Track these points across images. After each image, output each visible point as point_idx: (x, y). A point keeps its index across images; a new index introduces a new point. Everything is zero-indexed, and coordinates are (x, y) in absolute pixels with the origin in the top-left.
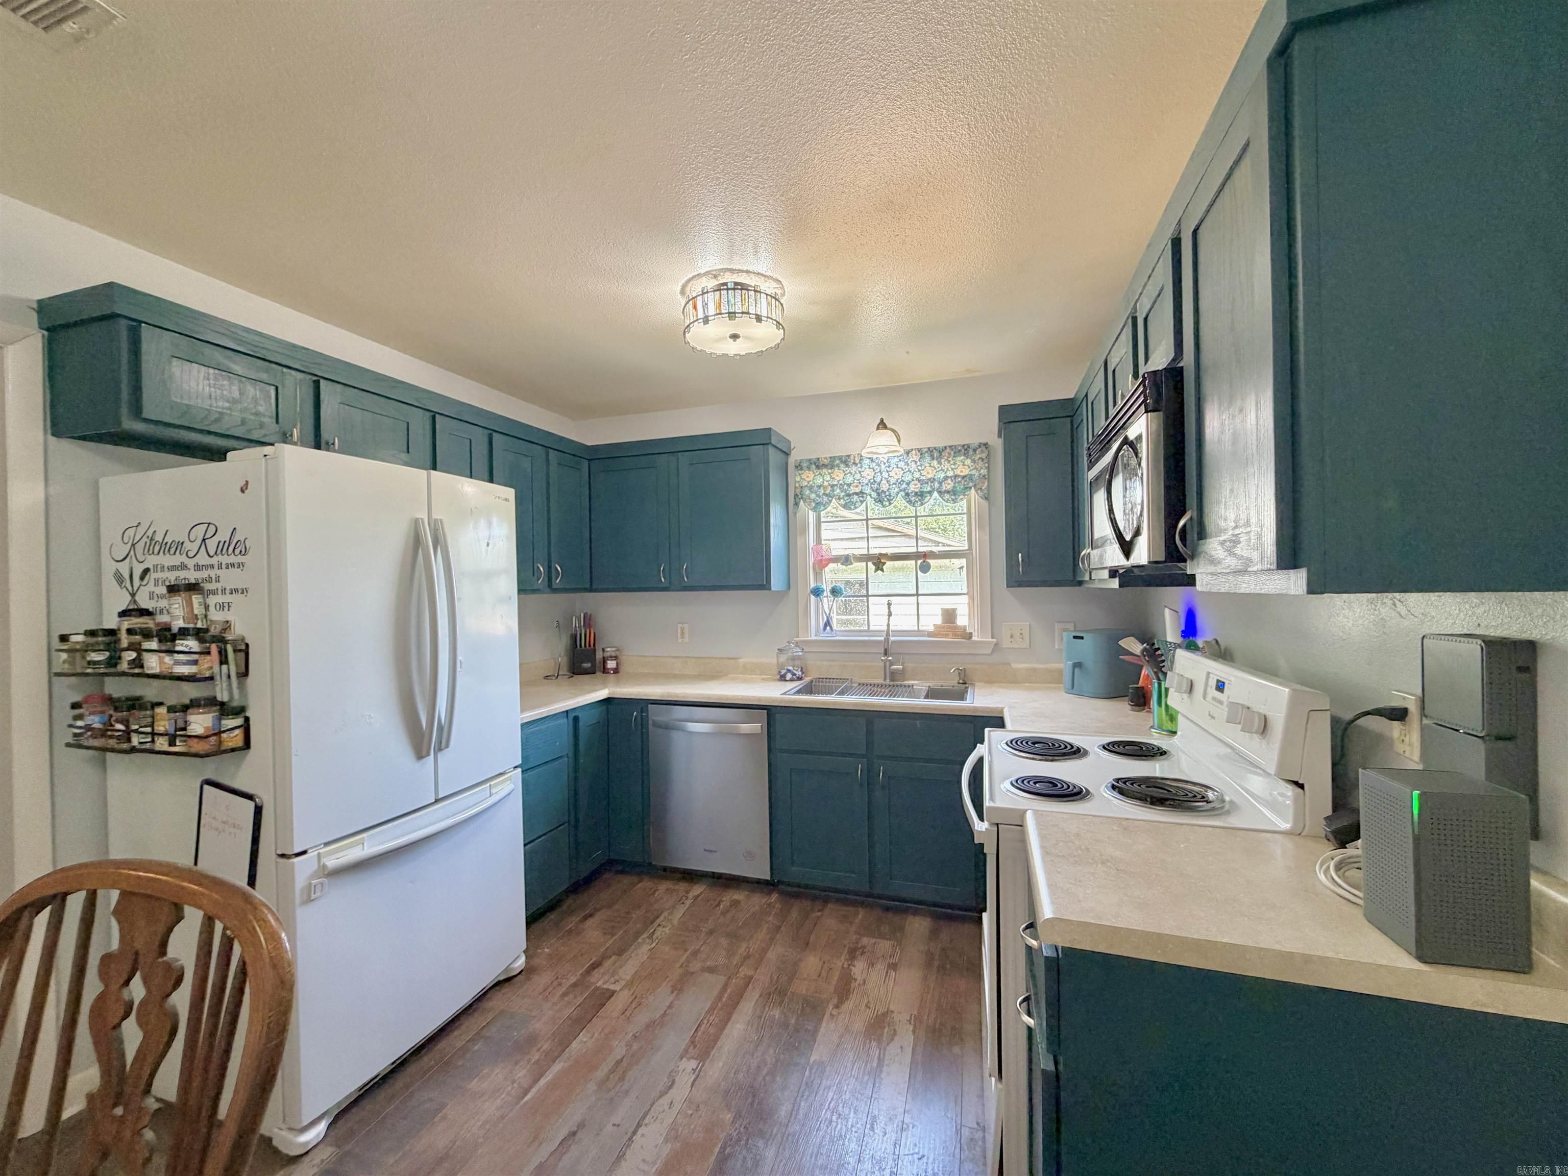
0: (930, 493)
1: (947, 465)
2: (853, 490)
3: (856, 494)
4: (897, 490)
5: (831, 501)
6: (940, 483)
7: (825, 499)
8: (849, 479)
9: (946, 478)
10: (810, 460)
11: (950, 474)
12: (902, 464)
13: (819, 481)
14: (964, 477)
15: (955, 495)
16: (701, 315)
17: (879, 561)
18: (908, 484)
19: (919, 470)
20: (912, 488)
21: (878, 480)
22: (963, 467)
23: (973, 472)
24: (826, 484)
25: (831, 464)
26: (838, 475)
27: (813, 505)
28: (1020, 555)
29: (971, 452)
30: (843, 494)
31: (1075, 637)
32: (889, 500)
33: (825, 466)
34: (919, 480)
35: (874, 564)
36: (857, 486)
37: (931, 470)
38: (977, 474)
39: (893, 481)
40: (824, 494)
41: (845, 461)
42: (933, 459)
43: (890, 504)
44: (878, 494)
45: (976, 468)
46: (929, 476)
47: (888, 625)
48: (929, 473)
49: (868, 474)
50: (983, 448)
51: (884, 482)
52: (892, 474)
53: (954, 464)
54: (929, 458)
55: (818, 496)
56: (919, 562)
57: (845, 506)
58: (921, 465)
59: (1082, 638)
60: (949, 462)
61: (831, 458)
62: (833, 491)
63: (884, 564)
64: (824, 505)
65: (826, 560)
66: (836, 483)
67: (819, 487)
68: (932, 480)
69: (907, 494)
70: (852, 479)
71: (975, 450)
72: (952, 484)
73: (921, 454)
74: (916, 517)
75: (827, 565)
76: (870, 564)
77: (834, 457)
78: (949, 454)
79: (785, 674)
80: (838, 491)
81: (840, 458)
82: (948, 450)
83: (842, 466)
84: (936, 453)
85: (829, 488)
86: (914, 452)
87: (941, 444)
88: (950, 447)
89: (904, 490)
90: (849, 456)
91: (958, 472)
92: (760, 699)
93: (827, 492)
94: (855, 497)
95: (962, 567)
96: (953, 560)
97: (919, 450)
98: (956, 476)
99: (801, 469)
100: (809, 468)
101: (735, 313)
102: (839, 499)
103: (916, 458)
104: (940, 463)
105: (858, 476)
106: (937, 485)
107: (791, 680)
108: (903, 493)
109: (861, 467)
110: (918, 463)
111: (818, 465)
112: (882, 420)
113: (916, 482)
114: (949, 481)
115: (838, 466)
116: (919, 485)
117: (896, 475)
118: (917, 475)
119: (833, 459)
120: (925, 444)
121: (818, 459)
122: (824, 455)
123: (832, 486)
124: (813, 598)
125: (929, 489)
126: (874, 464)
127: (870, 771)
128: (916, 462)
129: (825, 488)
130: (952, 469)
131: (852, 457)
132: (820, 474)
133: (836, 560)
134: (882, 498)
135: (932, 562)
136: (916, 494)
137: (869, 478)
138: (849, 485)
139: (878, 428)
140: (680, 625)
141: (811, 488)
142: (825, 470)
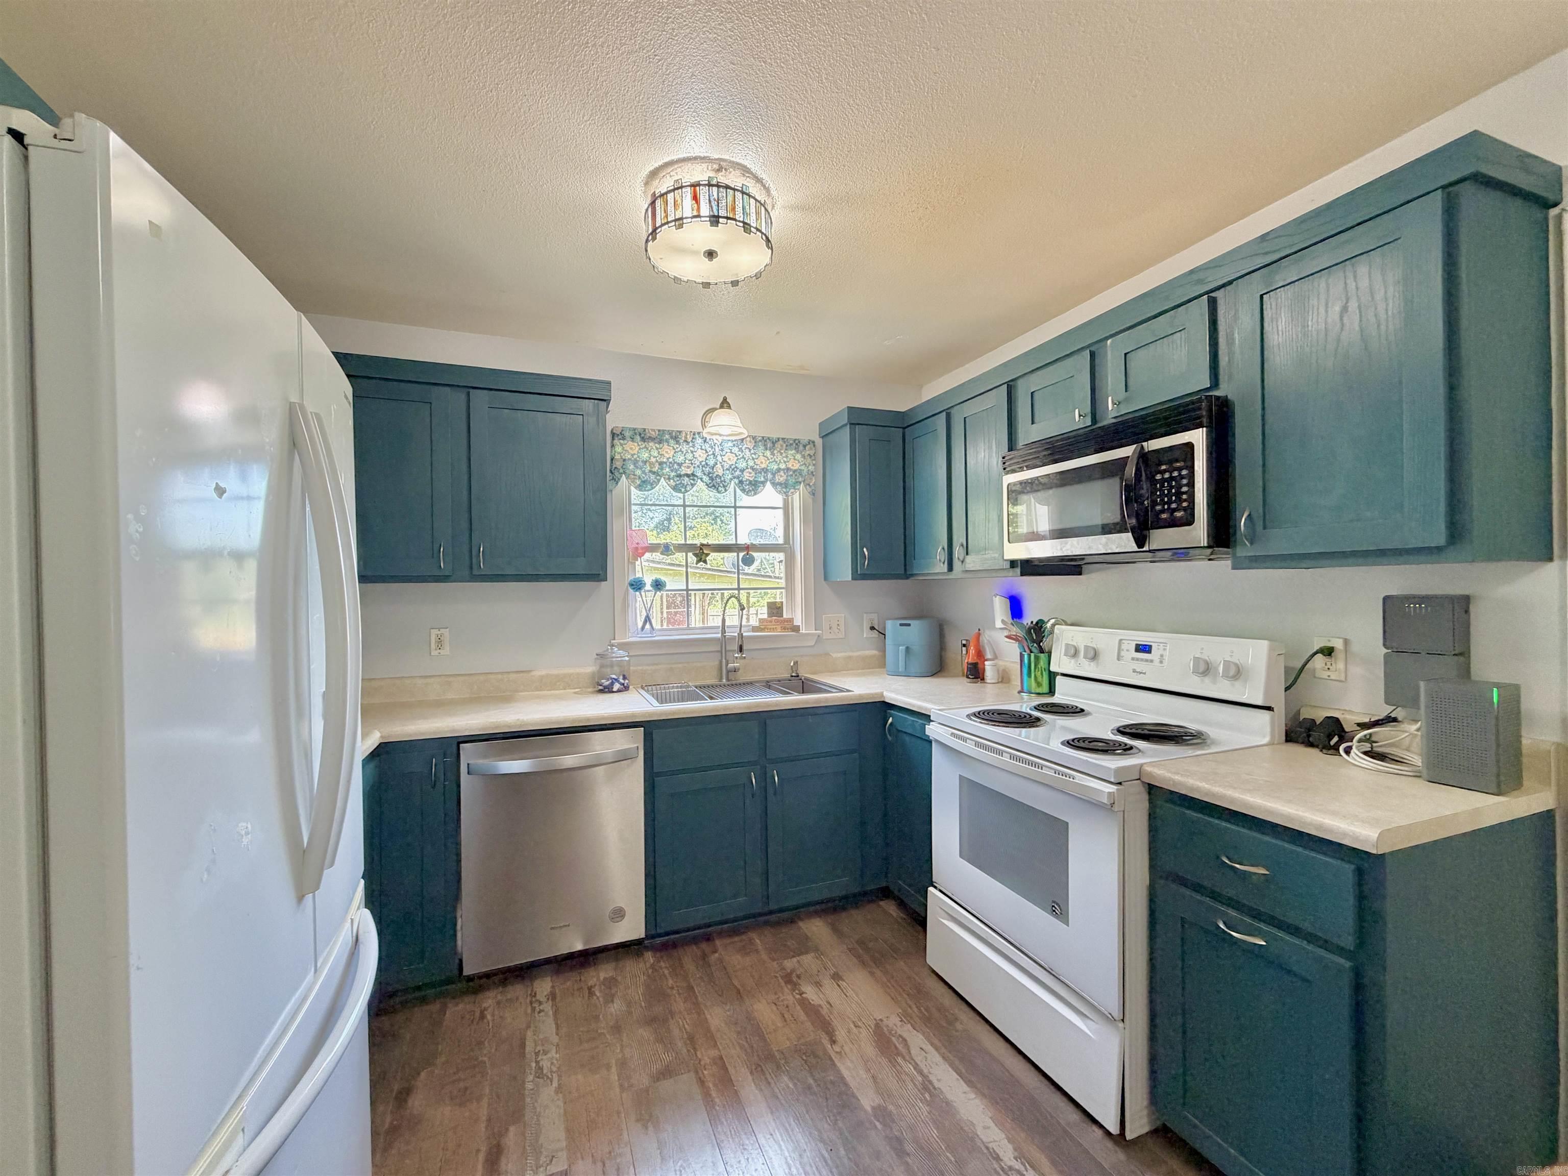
0: (764, 483)
1: (780, 457)
2: (684, 470)
3: (688, 475)
4: (730, 476)
5: (659, 481)
6: (774, 474)
7: (653, 477)
8: (680, 458)
9: (779, 470)
10: (635, 429)
11: (783, 466)
12: (735, 450)
13: (645, 456)
14: (795, 471)
15: (786, 487)
17: (701, 553)
18: (742, 471)
19: (753, 459)
20: (747, 476)
21: (711, 463)
22: (794, 460)
23: (803, 468)
24: (653, 460)
25: (660, 438)
26: (668, 452)
27: (638, 482)
28: (865, 550)
29: (801, 448)
30: (673, 474)
31: (901, 625)
32: (724, 486)
33: (652, 439)
34: (752, 468)
35: (696, 555)
36: (688, 467)
37: (764, 459)
38: (806, 470)
39: (726, 466)
40: (650, 471)
41: (675, 437)
42: (766, 449)
43: (726, 490)
44: (712, 479)
45: (805, 464)
46: (763, 466)
47: (724, 621)
48: (762, 463)
49: (701, 456)
50: (812, 445)
51: (719, 466)
52: (725, 458)
53: (787, 457)
54: (762, 448)
55: (644, 472)
56: (741, 555)
57: (675, 488)
58: (755, 454)
59: (909, 625)
60: (781, 454)
61: (659, 431)
62: (662, 469)
63: (707, 555)
64: (652, 484)
65: (642, 548)
66: (665, 460)
67: (645, 462)
68: (765, 470)
69: (741, 482)
70: (682, 458)
71: (805, 446)
72: (785, 477)
73: (755, 442)
74: (736, 507)
75: (643, 554)
76: (690, 554)
77: (663, 431)
78: (782, 446)
79: (612, 684)
80: (668, 470)
81: (670, 433)
82: (781, 442)
83: (672, 442)
84: (769, 443)
85: (657, 466)
86: (748, 439)
87: (775, 436)
88: (783, 439)
89: (738, 478)
90: (680, 432)
91: (790, 466)
92: (633, 715)
93: (655, 469)
94: (686, 479)
95: (781, 561)
96: (772, 554)
97: (754, 438)
98: (788, 469)
99: (624, 439)
100: (632, 439)
102: (669, 479)
103: (751, 446)
104: (773, 454)
105: (689, 456)
106: (770, 476)
107: (619, 691)
108: (736, 481)
109: (694, 446)
110: (752, 451)
111: (643, 436)
112: (725, 399)
113: (750, 470)
114: (782, 473)
115: (667, 441)
116: (753, 474)
117: (729, 459)
118: (751, 463)
119: (662, 432)
120: (760, 434)
121: (644, 430)
122: (652, 425)
123: (661, 464)
124: (631, 591)
125: (762, 479)
126: (707, 446)
127: (764, 777)
128: (750, 450)
129: (652, 464)
130: (785, 462)
131: (684, 435)
132: (645, 447)
133: (653, 548)
134: (716, 484)
135: (755, 554)
136: (750, 482)
137: (701, 460)
138: (680, 465)
139: (722, 407)
140: (434, 632)
141: (635, 463)
142: (651, 444)
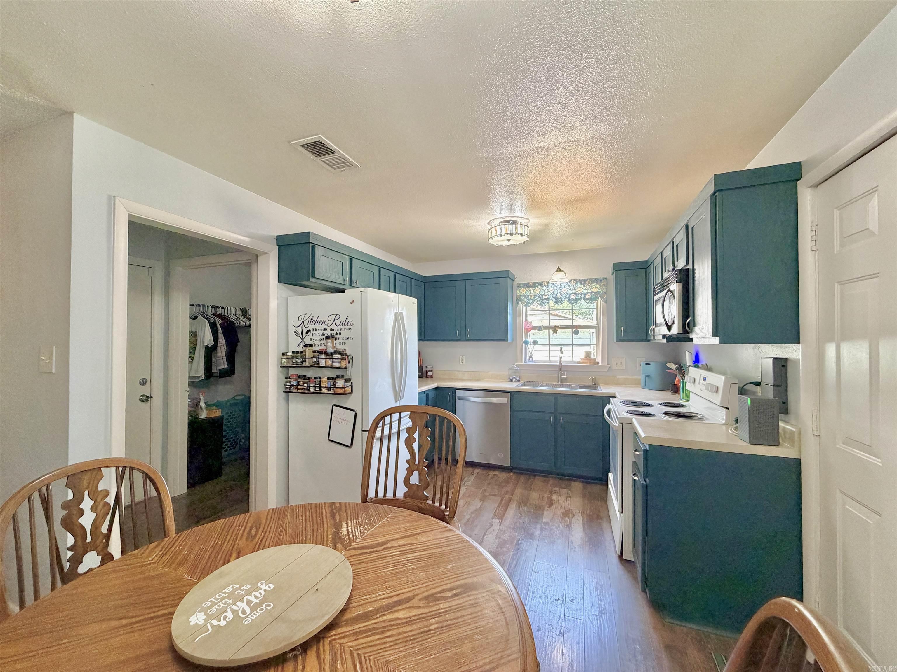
0: (580, 299)
1: (588, 287)
2: (544, 297)
3: (546, 299)
4: (565, 298)
5: (534, 302)
6: (585, 295)
7: (531, 301)
8: (542, 293)
9: (587, 293)
10: (524, 284)
11: (589, 291)
12: (567, 286)
13: (528, 293)
14: (595, 293)
15: (591, 300)
16: (499, 233)
17: (555, 329)
18: (570, 295)
19: (575, 289)
20: (572, 297)
21: (556, 293)
22: (596, 288)
23: (600, 291)
24: (531, 294)
25: (534, 285)
26: (537, 290)
27: (525, 304)
28: (622, 328)
29: (599, 282)
30: (539, 299)
31: (646, 364)
32: (561, 302)
33: (531, 286)
34: (574, 293)
35: (552, 330)
36: (546, 296)
37: (580, 289)
38: (602, 291)
39: (563, 293)
40: (530, 299)
41: (541, 284)
42: (581, 284)
43: (561, 304)
44: (556, 299)
45: (601, 289)
46: (580, 292)
47: (561, 358)
48: (579, 290)
49: (551, 290)
50: (605, 280)
51: (559, 294)
52: (562, 290)
53: (591, 287)
54: (579, 284)
55: (528, 300)
56: (574, 330)
57: (541, 305)
58: (576, 287)
59: (649, 364)
60: (589, 286)
61: (534, 283)
62: (535, 297)
63: (557, 330)
64: (531, 304)
65: (530, 328)
66: (536, 294)
67: (528, 296)
68: (581, 294)
69: (569, 300)
70: (544, 292)
71: (601, 281)
72: (590, 296)
73: (576, 282)
74: (572, 309)
75: (530, 331)
76: (550, 330)
77: (536, 283)
78: (589, 282)
79: (513, 379)
80: (537, 297)
81: (538, 283)
82: (588, 280)
83: (539, 286)
84: (583, 282)
85: (533, 296)
86: (573, 281)
87: (585, 278)
88: (589, 279)
89: (568, 298)
90: (542, 282)
91: (593, 290)
92: (506, 388)
93: (532, 298)
94: (545, 300)
95: (593, 333)
96: (589, 329)
97: (575, 280)
98: (592, 292)
99: (520, 287)
100: (524, 287)
101: (513, 233)
102: (538, 301)
103: (574, 284)
104: (585, 286)
105: (546, 291)
106: (583, 296)
107: (515, 382)
108: (567, 299)
109: (548, 287)
110: (575, 286)
111: (528, 286)
112: (559, 267)
113: (573, 294)
114: (589, 294)
115: (537, 286)
116: (575, 296)
117: (564, 291)
118: (574, 291)
119: (535, 283)
120: (578, 277)
121: (528, 283)
122: (531, 281)
123: (535, 295)
124: (524, 345)
125: (579, 297)
126: (554, 286)
127: (556, 419)
128: (573, 286)
129: (531, 296)
130: (590, 289)
131: (544, 283)
132: (529, 290)
133: (535, 328)
134: (557, 301)
135: (579, 330)
136: (573, 300)
137: (551, 292)
138: (542, 295)
139: (557, 271)
140: (461, 357)
141: (524, 296)
142: (531, 288)
